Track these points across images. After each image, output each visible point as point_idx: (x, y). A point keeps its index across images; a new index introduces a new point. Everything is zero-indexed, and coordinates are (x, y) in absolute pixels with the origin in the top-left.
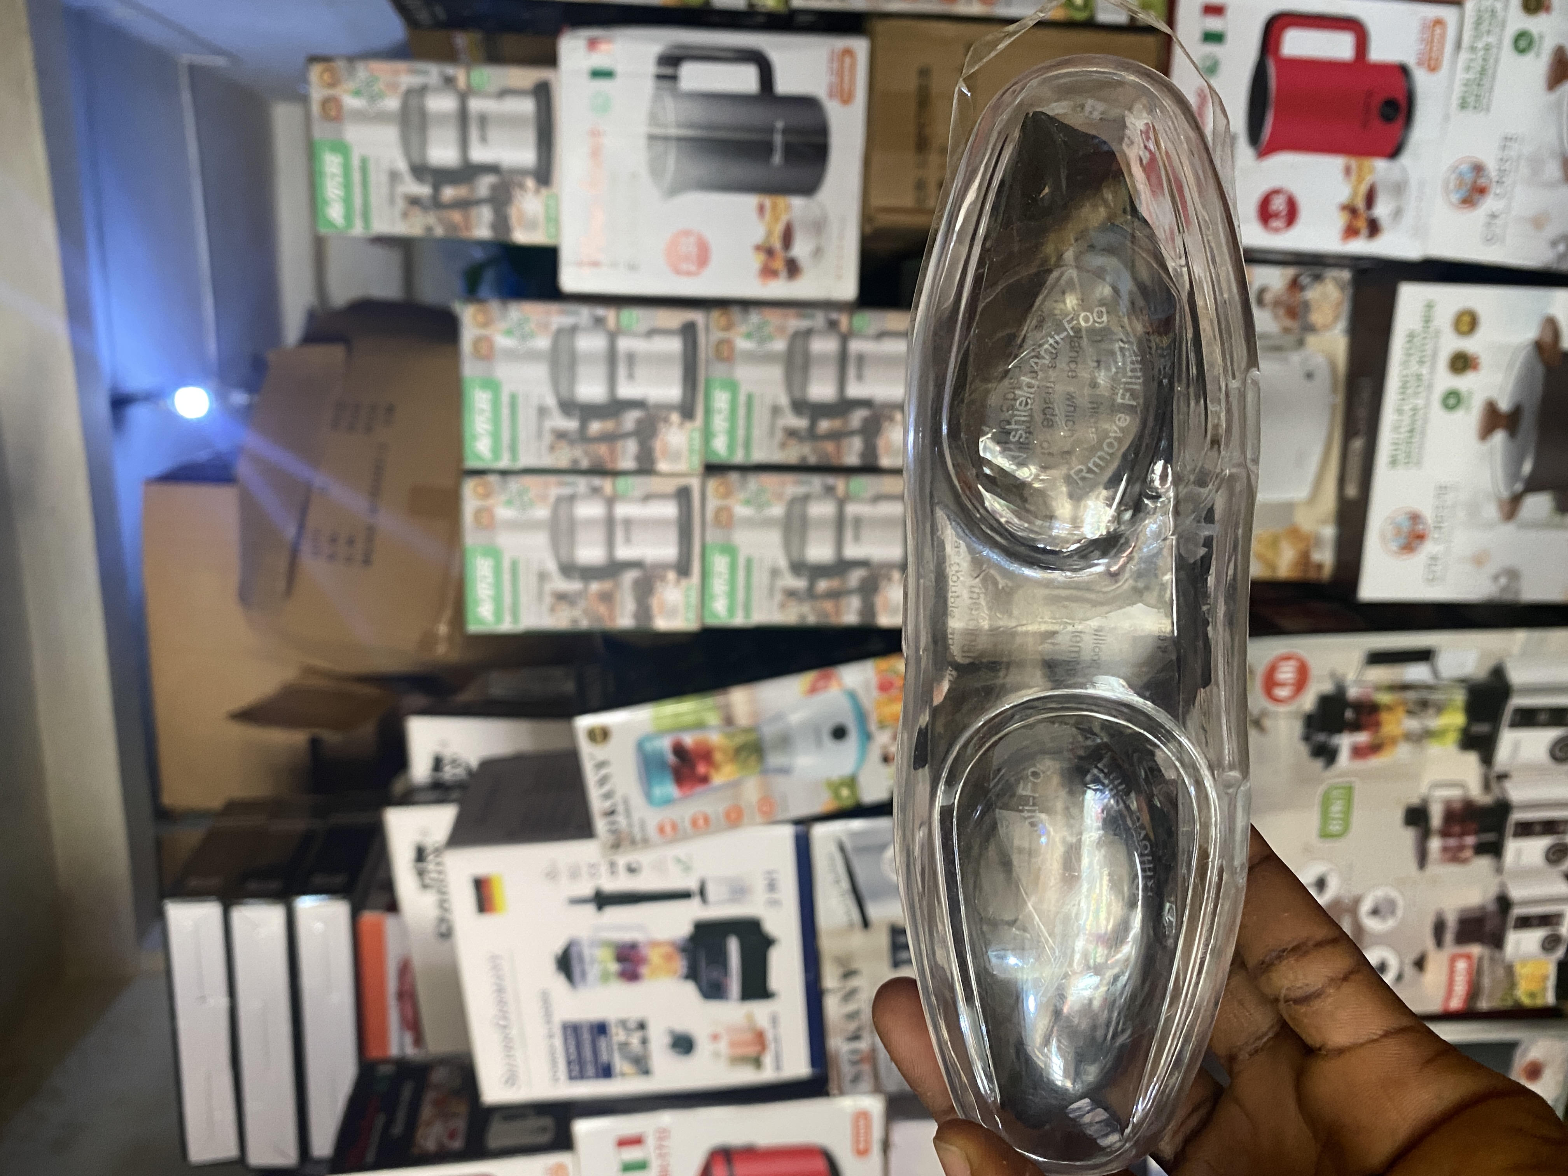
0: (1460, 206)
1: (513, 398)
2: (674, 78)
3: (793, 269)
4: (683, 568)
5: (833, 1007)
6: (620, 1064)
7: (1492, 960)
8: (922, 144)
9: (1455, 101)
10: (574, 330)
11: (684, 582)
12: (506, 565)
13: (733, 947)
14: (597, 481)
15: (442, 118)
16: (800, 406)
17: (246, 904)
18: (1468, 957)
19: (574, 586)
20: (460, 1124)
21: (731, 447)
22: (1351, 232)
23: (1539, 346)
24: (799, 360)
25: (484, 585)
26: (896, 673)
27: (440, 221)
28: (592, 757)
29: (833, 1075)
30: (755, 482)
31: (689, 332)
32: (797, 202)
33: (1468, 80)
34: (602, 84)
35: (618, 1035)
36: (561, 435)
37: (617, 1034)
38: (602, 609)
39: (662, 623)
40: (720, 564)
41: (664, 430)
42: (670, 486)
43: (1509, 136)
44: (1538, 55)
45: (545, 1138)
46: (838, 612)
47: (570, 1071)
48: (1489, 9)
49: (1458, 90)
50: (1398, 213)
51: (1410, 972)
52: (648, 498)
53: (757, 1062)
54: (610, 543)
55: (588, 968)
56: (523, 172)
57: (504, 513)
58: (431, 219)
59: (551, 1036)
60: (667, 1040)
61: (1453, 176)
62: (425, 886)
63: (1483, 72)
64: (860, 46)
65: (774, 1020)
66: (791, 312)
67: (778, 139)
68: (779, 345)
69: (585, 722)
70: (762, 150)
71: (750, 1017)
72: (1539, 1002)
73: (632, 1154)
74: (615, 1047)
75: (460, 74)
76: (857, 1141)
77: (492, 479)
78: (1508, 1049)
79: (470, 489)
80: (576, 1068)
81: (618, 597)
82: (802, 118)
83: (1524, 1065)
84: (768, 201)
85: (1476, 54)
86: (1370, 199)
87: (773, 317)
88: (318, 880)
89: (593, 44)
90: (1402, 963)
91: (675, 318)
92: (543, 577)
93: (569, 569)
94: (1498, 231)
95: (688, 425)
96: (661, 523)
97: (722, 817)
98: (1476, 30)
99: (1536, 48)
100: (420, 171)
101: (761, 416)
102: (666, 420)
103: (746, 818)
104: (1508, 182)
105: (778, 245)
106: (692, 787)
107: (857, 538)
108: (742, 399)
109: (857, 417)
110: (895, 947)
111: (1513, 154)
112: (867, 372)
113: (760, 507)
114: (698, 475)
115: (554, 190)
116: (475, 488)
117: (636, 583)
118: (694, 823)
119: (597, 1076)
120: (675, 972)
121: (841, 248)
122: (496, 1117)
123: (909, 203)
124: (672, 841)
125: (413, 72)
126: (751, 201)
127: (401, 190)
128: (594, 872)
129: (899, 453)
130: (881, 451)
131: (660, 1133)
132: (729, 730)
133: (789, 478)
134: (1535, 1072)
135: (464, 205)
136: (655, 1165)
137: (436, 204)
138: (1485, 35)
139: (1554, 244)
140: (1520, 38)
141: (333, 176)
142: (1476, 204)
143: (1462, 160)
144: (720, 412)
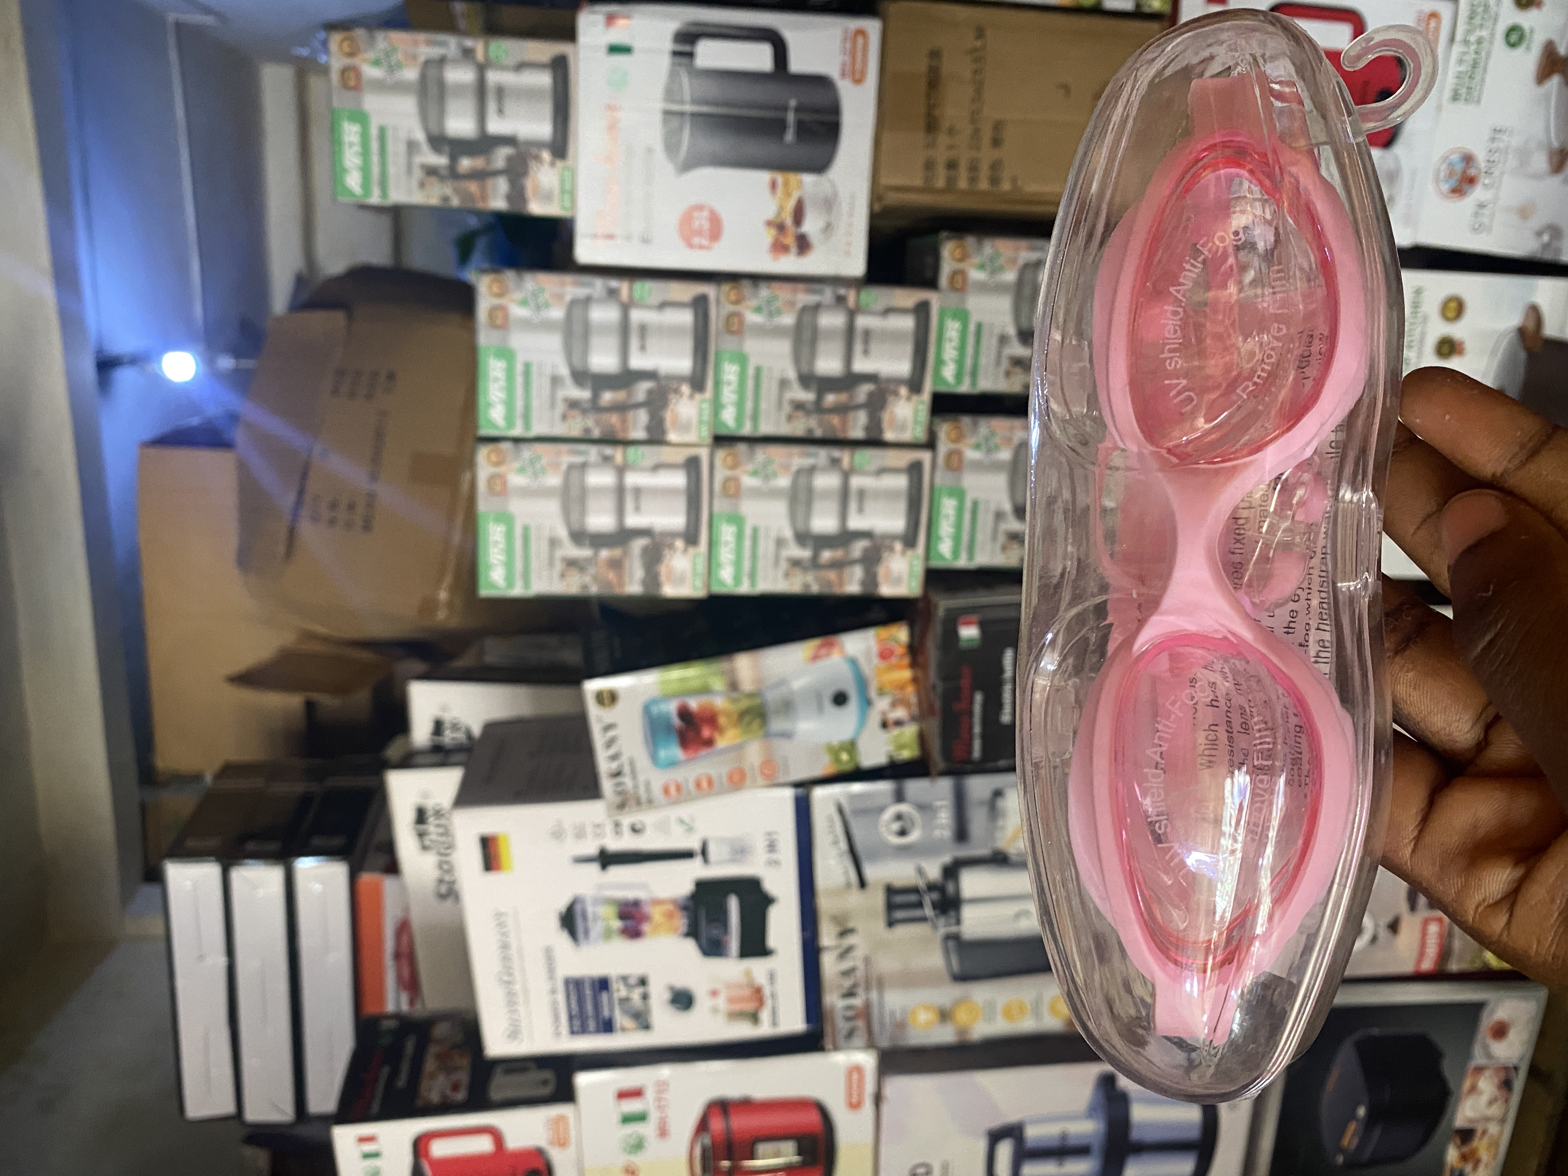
0: (1450, 195)
1: (527, 367)
2: (691, 55)
3: (803, 245)
4: (691, 537)
5: (829, 964)
6: (620, 1019)
8: (931, 126)
9: (1447, 95)
10: (587, 301)
11: (691, 550)
12: (518, 531)
13: (733, 905)
14: (608, 450)
15: (460, 89)
16: (807, 379)
17: (245, 865)
18: (1440, 921)
19: (585, 553)
20: (463, 1077)
21: (739, 418)
23: (1521, 332)
24: (807, 334)
25: (496, 550)
26: (897, 642)
27: (456, 191)
28: (599, 720)
29: (828, 1030)
30: (762, 453)
31: (700, 305)
32: (808, 179)
33: (1460, 72)
34: (619, 60)
35: (620, 991)
36: (573, 404)
37: (618, 990)
38: (611, 576)
39: (669, 591)
40: (727, 533)
41: (674, 401)
42: (679, 456)
43: (1498, 128)
44: (1528, 49)
45: (546, 1091)
46: (841, 583)
47: (571, 1026)
48: (1483, 3)
49: (1452, 81)
51: (1384, 933)
52: (657, 467)
53: (754, 1018)
54: (620, 512)
55: (590, 924)
56: (540, 145)
57: (516, 480)
58: (447, 189)
59: (554, 991)
60: (667, 996)
61: (1444, 167)
62: (425, 848)
63: (1475, 65)
64: (872, 27)
65: (772, 977)
66: (801, 286)
67: (791, 117)
68: (788, 320)
69: (593, 686)
70: (774, 127)
71: (748, 973)
73: (632, 1106)
74: (616, 1002)
75: (478, 46)
76: (850, 1095)
77: (506, 446)
78: (1475, 1010)
79: (483, 454)
80: (577, 1023)
81: (627, 564)
82: (815, 97)
83: (1491, 1024)
84: (780, 178)
85: (1469, 48)
87: (783, 292)
88: (317, 841)
89: (610, 19)
90: (1376, 926)
91: (685, 291)
92: (554, 543)
93: (579, 536)
94: (1486, 220)
95: (698, 396)
96: (668, 492)
97: (725, 779)
98: (1469, 23)
99: (1527, 42)
100: (438, 141)
101: (769, 388)
102: (677, 391)
103: (748, 782)
104: (1497, 173)
105: (789, 221)
106: (697, 750)
107: (861, 510)
108: (751, 372)
109: (863, 391)
110: (891, 907)
111: (1501, 145)
112: (874, 347)
113: (767, 478)
114: (707, 446)
115: (569, 162)
116: (489, 455)
117: (645, 551)
118: (698, 785)
119: (598, 1031)
120: (676, 930)
121: (850, 225)
122: (499, 1070)
123: (918, 182)
124: (676, 802)
125: (430, 43)
126: (764, 177)
127: (419, 160)
128: (599, 832)
129: (903, 427)
130: (885, 425)
131: (659, 1085)
132: (735, 695)
133: (795, 450)
134: (1500, 1031)
135: (480, 176)
136: (654, 1117)
137: (453, 174)
138: (1478, 30)
139: (1539, 234)
140: (1512, 32)
141: (351, 145)
142: (1465, 193)
143: (1453, 151)
144: (729, 384)
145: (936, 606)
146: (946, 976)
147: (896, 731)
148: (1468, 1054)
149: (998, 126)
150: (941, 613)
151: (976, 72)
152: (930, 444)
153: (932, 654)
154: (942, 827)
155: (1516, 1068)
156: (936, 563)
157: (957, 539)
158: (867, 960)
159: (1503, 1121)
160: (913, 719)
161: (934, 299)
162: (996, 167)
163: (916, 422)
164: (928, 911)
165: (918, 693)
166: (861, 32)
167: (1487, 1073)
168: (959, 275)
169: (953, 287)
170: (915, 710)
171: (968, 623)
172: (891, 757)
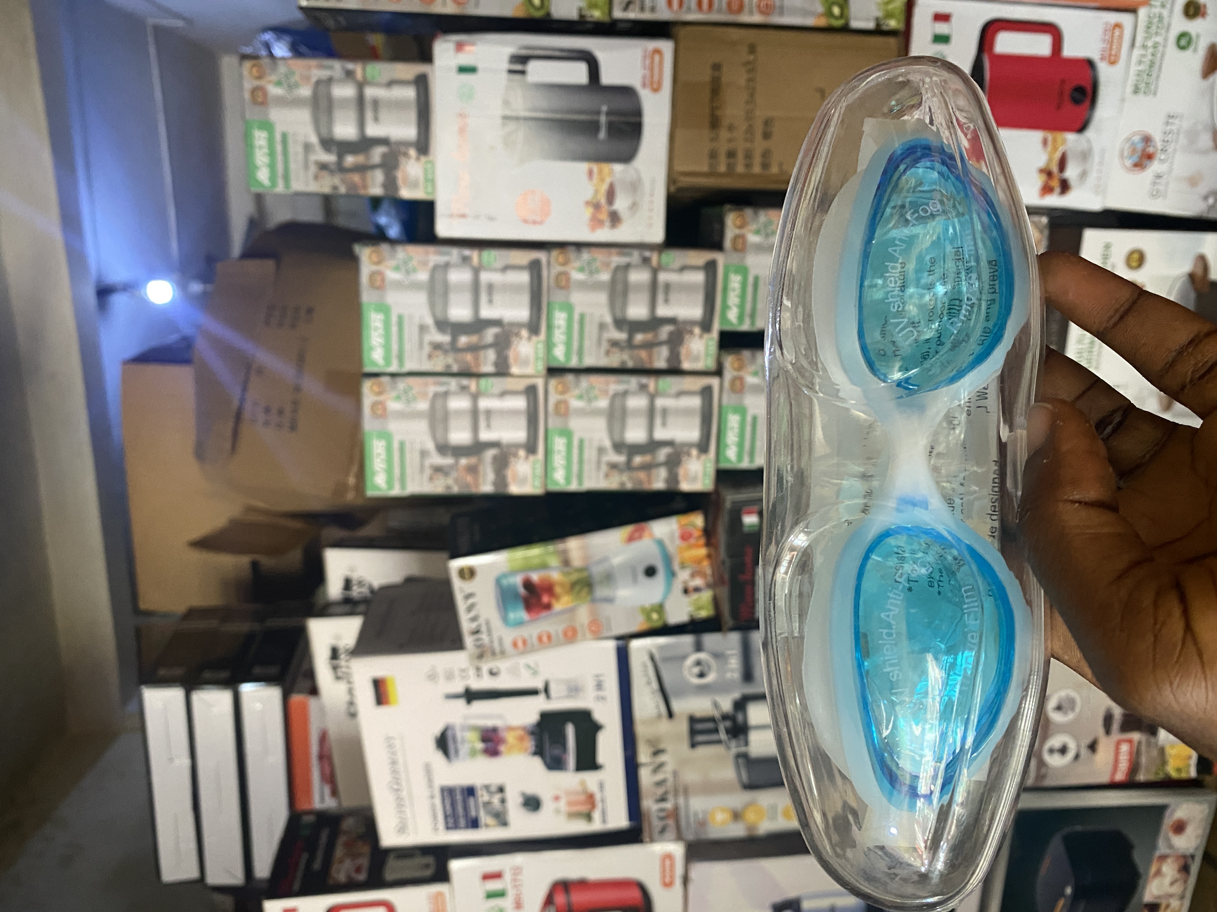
0: (1133, 168)
1: (400, 318)
2: (523, 72)
3: (615, 219)
4: (531, 448)
5: (645, 776)
6: (484, 818)
7: (1149, 744)
8: (715, 123)
9: (1129, 89)
10: (447, 266)
11: (532, 458)
12: (396, 445)
13: (570, 731)
14: (465, 381)
15: (344, 102)
16: (620, 323)
17: (203, 689)
18: (1130, 741)
19: (448, 461)
20: (365, 862)
21: (568, 354)
22: (1047, 190)
23: (1192, 276)
24: (619, 287)
25: (378, 460)
26: (695, 526)
27: (343, 181)
28: (462, 590)
29: (645, 827)
30: (586, 381)
31: (535, 267)
32: (618, 168)
33: (1140, 71)
34: (466, 78)
35: (483, 797)
36: (437, 346)
37: (482, 796)
38: (469, 479)
39: (515, 489)
40: (559, 444)
41: (515, 342)
42: (522, 384)
43: (1171, 115)
44: (1195, 50)
45: (428, 873)
46: (649, 481)
47: (447, 823)
48: (1158, 16)
49: (1132, 79)
50: (1084, 175)
51: (1084, 752)
52: (503, 394)
53: (589, 817)
54: (475, 429)
55: (460, 746)
56: (407, 144)
57: (393, 405)
58: (336, 180)
59: (432, 797)
60: (520, 800)
61: (1127, 146)
62: (338, 678)
63: (1152, 64)
64: (666, 47)
65: (601, 786)
66: (614, 251)
67: (603, 119)
68: (605, 277)
69: (456, 564)
70: (592, 128)
71: (583, 783)
72: (1184, 775)
73: (494, 885)
74: (481, 805)
75: (357, 68)
76: (663, 876)
77: (385, 380)
78: (1159, 811)
79: (367, 386)
80: (451, 821)
81: (481, 469)
82: (621, 103)
83: (1171, 823)
84: (595, 167)
85: (1147, 51)
86: (1062, 164)
87: (600, 255)
88: (257, 670)
89: (460, 47)
90: (1079, 746)
91: (523, 257)
92: (424, 454)
93: (443, 448)
94: (1161, 188)
95: (534, 339)
96: (514, 413)
97: (561, 636)
98: (1147, 32)
99: (1194, 45)
100: (328, 143)
101: (591, 330)
102: (518, 335)
103: (580, 635)
104: (1170, 150)
105: (603, 201)
106: (538, 613)
107: (664, 424)
108: (576, 317)
109: (665, 331)
110: (693, 732)
111: (1174, 128)
112: (673, 297)
113: (590, 400)
114: (542, 377)
115: (431, 158)
116: (371, 387)
117: (495, 459)
118: (540, 639)
119: (467, 827)
120: (526, 750)
121: (652, 202)
122: (392, 856)
123: (705, 168)
124: (523, 653)
125: (321, 67)
126: (583, 167)
127: (313, 158)
128: (464, 674)
129: (697, 359)
130: (683, 357)
131: (515, 870)
132: (566, 569)
133: (612, 378)
134: (1179, 828)
135: (362, 169)
136: (511, 894)
137: (340, 168)
138: (1154, 36)
139: (1206, 198)
140: (1182, 38)
141: (260, 147)
142: (1145, 167)
143: (1134, 134)
144: (559, 327)
145: (724, 501)
146: (737, 785)
147: (695, 596)
148: (1153, 847)
149: (767, 123)
150: (728, 505)
151: (749, 80)
152: (718, 372)
153: (722, 536)
154: (732, 671)
155: (1193, 857)
156: (724, 465)
157: (740, 445)
158: (675, 774)
159: (1182, 897)
160: (709, 586)
161: (720, 258)
162: (766, 154)
163: (707, 355)
164: (723, 736)
165: (712, 565)
166: (657, 51)
167: (1169, 860)
168: (740, 239)
169: (735, 249)
170: (710, 579)
171: (749, 513)
172: (691, 616)
